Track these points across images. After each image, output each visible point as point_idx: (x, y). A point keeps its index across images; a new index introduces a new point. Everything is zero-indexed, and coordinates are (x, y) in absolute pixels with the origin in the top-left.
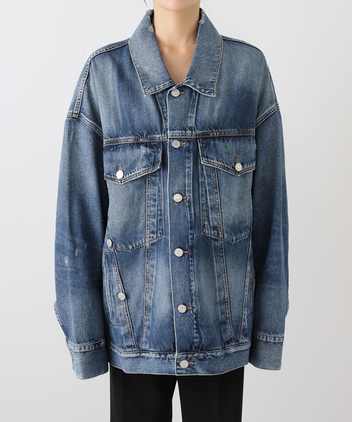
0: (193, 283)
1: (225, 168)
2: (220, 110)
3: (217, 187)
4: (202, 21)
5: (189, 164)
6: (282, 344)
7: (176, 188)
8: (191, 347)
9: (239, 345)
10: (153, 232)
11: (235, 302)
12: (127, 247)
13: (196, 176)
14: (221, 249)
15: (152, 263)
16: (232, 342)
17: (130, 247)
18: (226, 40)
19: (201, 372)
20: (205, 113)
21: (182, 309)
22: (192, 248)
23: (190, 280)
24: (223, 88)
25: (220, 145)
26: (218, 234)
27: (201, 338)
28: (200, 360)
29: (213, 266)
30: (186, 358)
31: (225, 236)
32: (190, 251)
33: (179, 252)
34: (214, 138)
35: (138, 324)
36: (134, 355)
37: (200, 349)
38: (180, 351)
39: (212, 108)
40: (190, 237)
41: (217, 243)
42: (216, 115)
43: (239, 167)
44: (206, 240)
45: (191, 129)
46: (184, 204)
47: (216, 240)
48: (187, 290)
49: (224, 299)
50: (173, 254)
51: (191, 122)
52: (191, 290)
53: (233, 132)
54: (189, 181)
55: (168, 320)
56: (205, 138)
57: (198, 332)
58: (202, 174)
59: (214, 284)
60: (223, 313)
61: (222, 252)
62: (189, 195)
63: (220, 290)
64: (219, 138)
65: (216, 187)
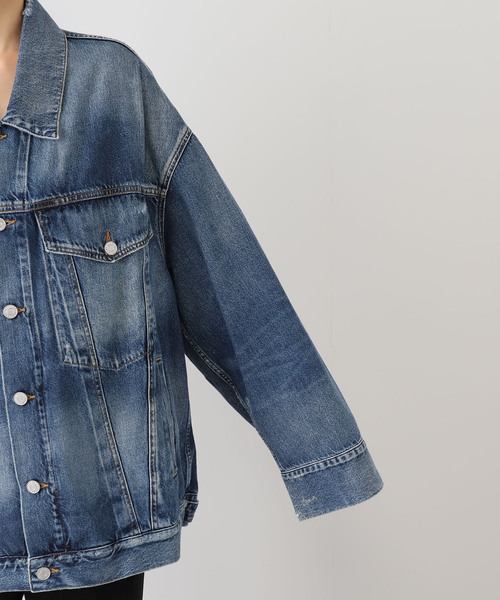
0: (47, 446)
1: (86, 253)
2: (68, 159)
3: (78, 285)
4: (28, 12)
5: (24, 255)
7: (7, 296)
8: (51, 547)
9: (151, 531)
13: (36, 273)
14: (97, 383)
16: (135, 527)
18: (73, 38)
20: (42, 167)
21: (33, 487)
22: (41, 389)
23: (42, 442)
24: (69, 120)
25: (74, 217)
26: (89, 360)
27: (66, 531)
28: (68, 565)
29: (87, 413)
30: (46, 564)
31: (101, 362)
32: (38, 394)
33: (20, 399)
34: (62, 208)
37: (68, 547)
38: (35, 554)
39: (54, 156)
40: (37, 372)
41: (89, 376)
42: (61, 168)
43: (111, 248)
44: (66, 373)
45: (21, 197)
46: (23, 320)
47: (87, 371)
48: (38, 457)
49: (113, 462)
50: (11, 402)
51: (21, 186)
52: (44, 458)
53: (94, 192)
54: (26, 282)
55: (11, 509)
56: (47, 209)
57: (61, 522)
58: (50, 268)
60: (113, 484)
61: (99, 388)
62: (29, 306)
63: (103, 448)
64: (71, 206)
65: (76, 287)
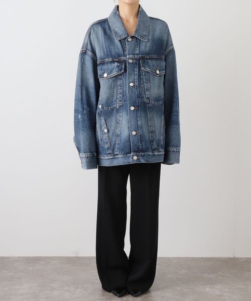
0: (139, 122)
1: (152, 72)
2: (149, 47)
3: (148, 80)
4: (140, 9)
5: (136, 70)
6: (179, 152)
7: (131, 80)
8: (138, 150)
9: (159, 152)
10: (120, 101)
11: (157, 132)
12: (108, 108)
13: (139, 75)
15: (120, 115)
16: (156, 150)
17: (110, 108)
18: (150, 18)
19: (143, 161)
20: (143, 48)
21: (134, 133)
22: (138, 106)
23: (138, 121)
24: (150, 38)
25: (150, 62)
26: (149, 101)
27: (142, 146)
28: (142, 156)
29: (147, 115)
30: (136, 155)
31: (152, 102)
32: (137, 108)
33: (132, 108)
34: (147, 59)
35: (113, 143)
36: (112, 157)
37: (143, 151)
38: (133, 152)
39: (146, 46)
40: (137, 101)
42: (147, 49)
43: (158, 72)
44: (144, 103)
45: (137, 54)
46: (134, 87)
47: (149, 104)
48: (136, 125)
49: (153, 131)
50: (130, 109)
51: (137, 52)
52: (138, 125)
53: (155, 56)
54: (136, 77)
55: (127, 139)
56: (143, 58)
57: (141, 143)
58: (142, 74)
59: (148, 123)
60: (152, 137)
61: (151, 109)
62: (137, 83)
63: (151, 126)
64: (149, 59)
